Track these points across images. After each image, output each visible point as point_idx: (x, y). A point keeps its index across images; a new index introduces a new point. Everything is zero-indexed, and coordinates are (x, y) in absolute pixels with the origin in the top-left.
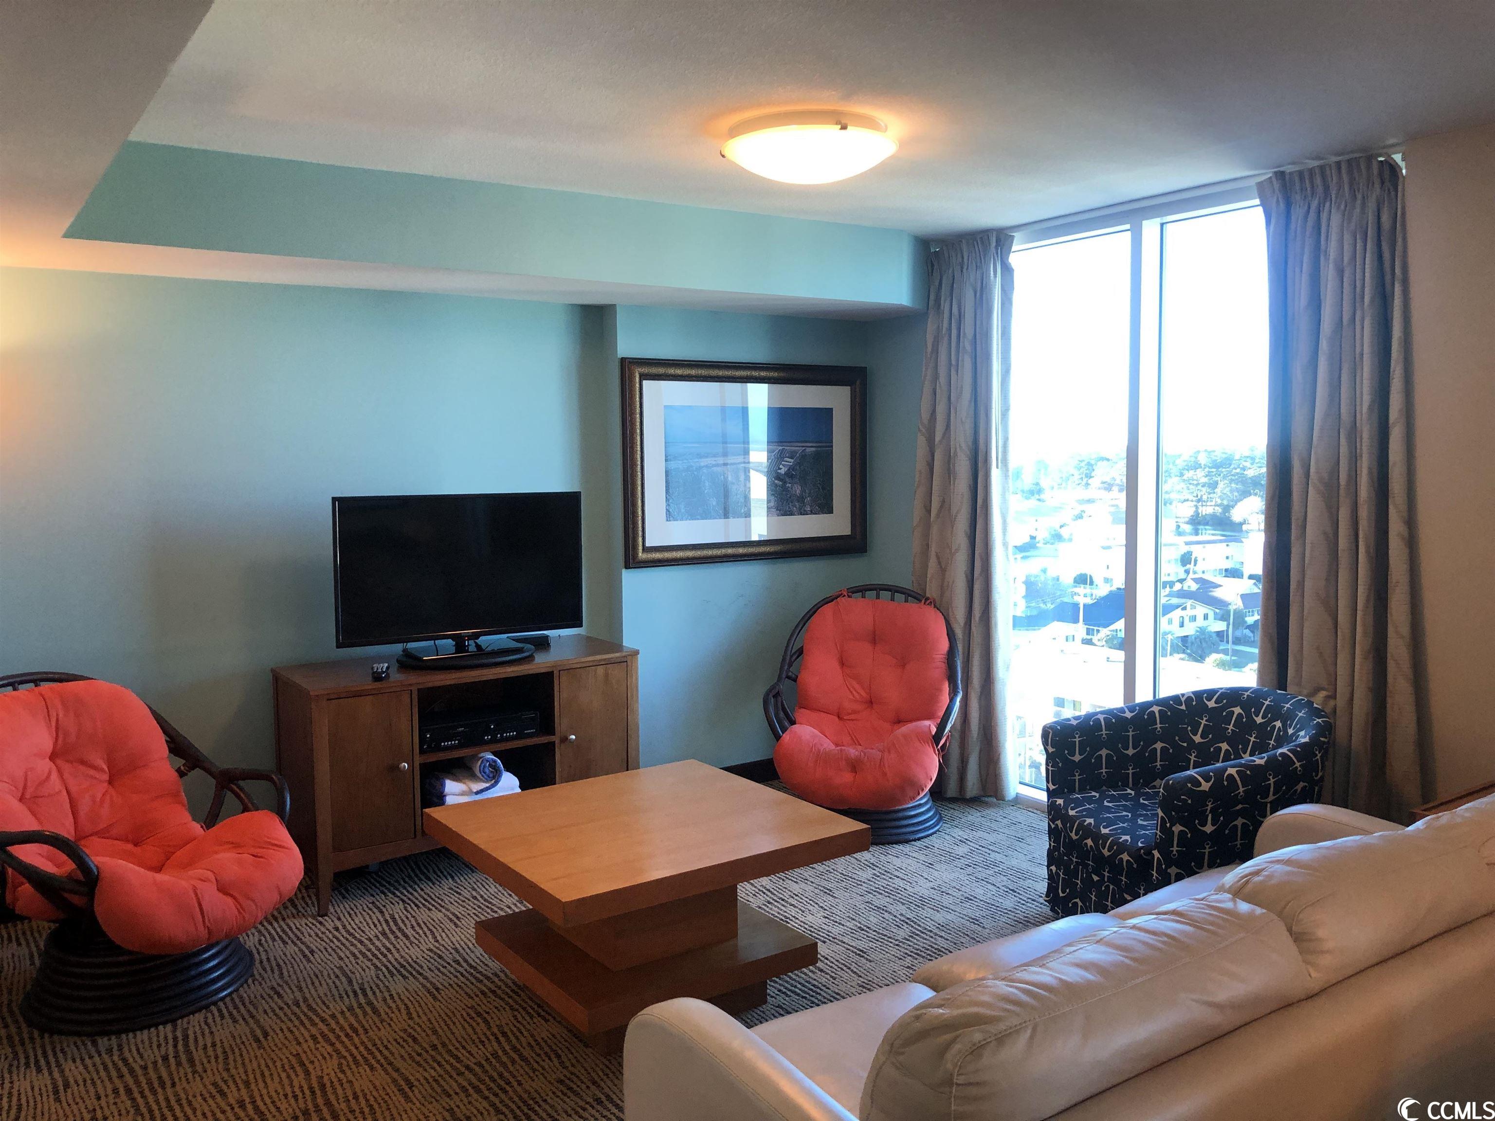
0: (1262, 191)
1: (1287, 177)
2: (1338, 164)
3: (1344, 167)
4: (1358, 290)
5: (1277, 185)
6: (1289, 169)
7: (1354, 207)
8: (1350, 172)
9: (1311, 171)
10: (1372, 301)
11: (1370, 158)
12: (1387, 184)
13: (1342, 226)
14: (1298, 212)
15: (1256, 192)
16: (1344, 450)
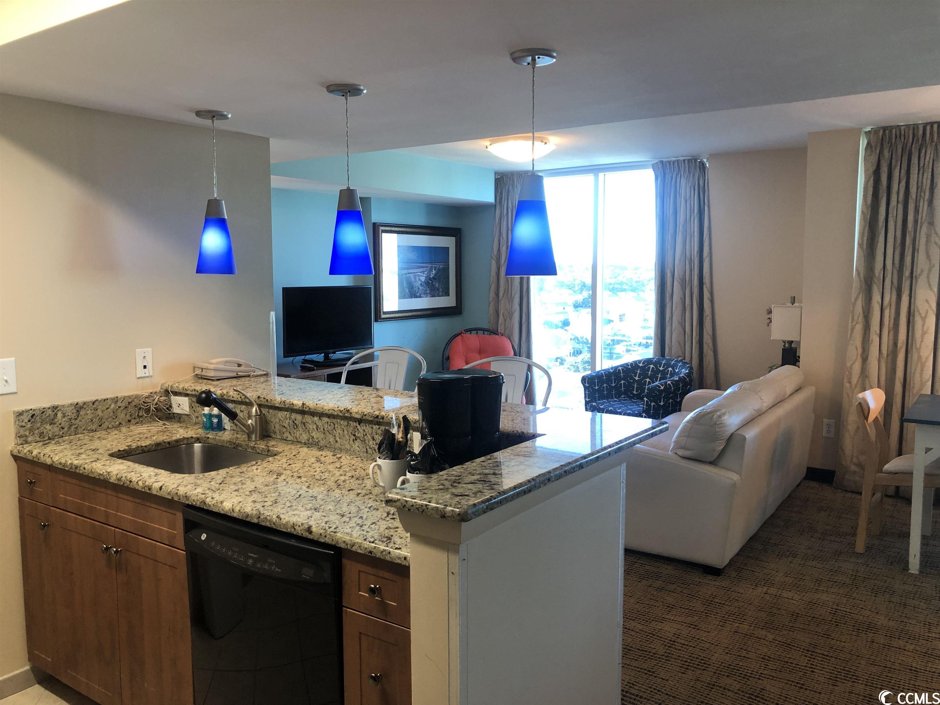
0: (654, 167)
1: (664, 163)
2: (684, 160)
3: (686, 162)
4: (692, 208)
5: (660, 166)
6: (665, 160)
7: (690, 177)
8: (689, 164)
9: (674, 162)
10: (697, 213)
11: (696, 160)
12: (701, 170)
13: (686, 184)
14: (668, 176)
15: (651, 166)
16: (688, 267)
